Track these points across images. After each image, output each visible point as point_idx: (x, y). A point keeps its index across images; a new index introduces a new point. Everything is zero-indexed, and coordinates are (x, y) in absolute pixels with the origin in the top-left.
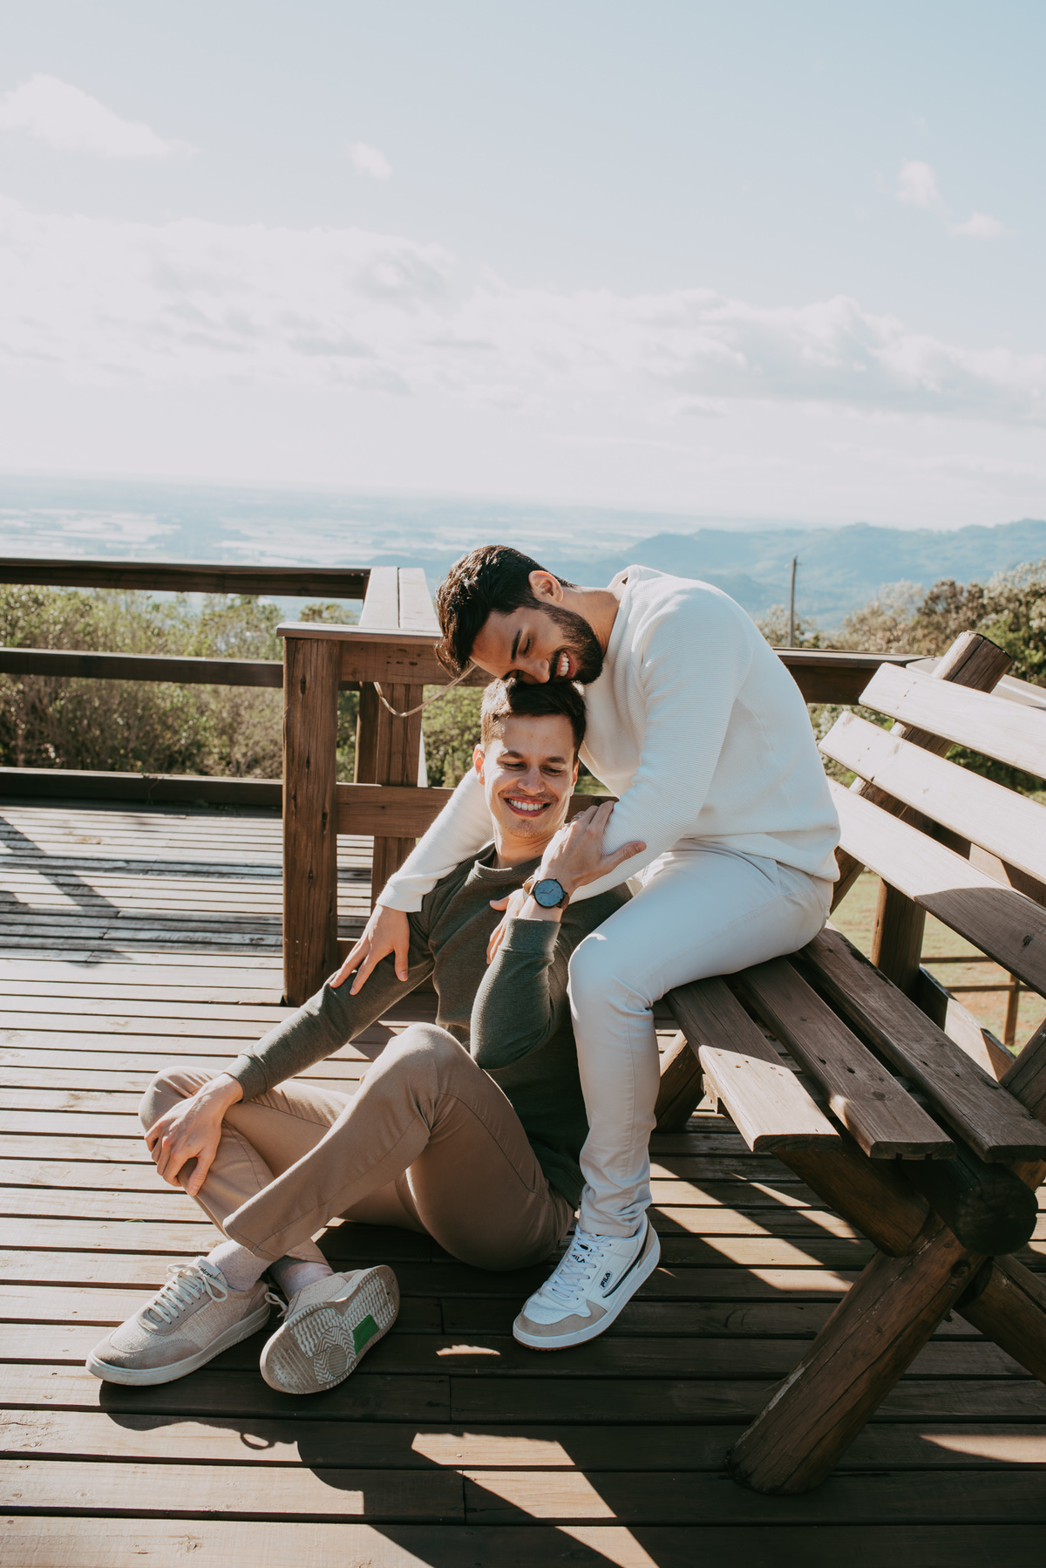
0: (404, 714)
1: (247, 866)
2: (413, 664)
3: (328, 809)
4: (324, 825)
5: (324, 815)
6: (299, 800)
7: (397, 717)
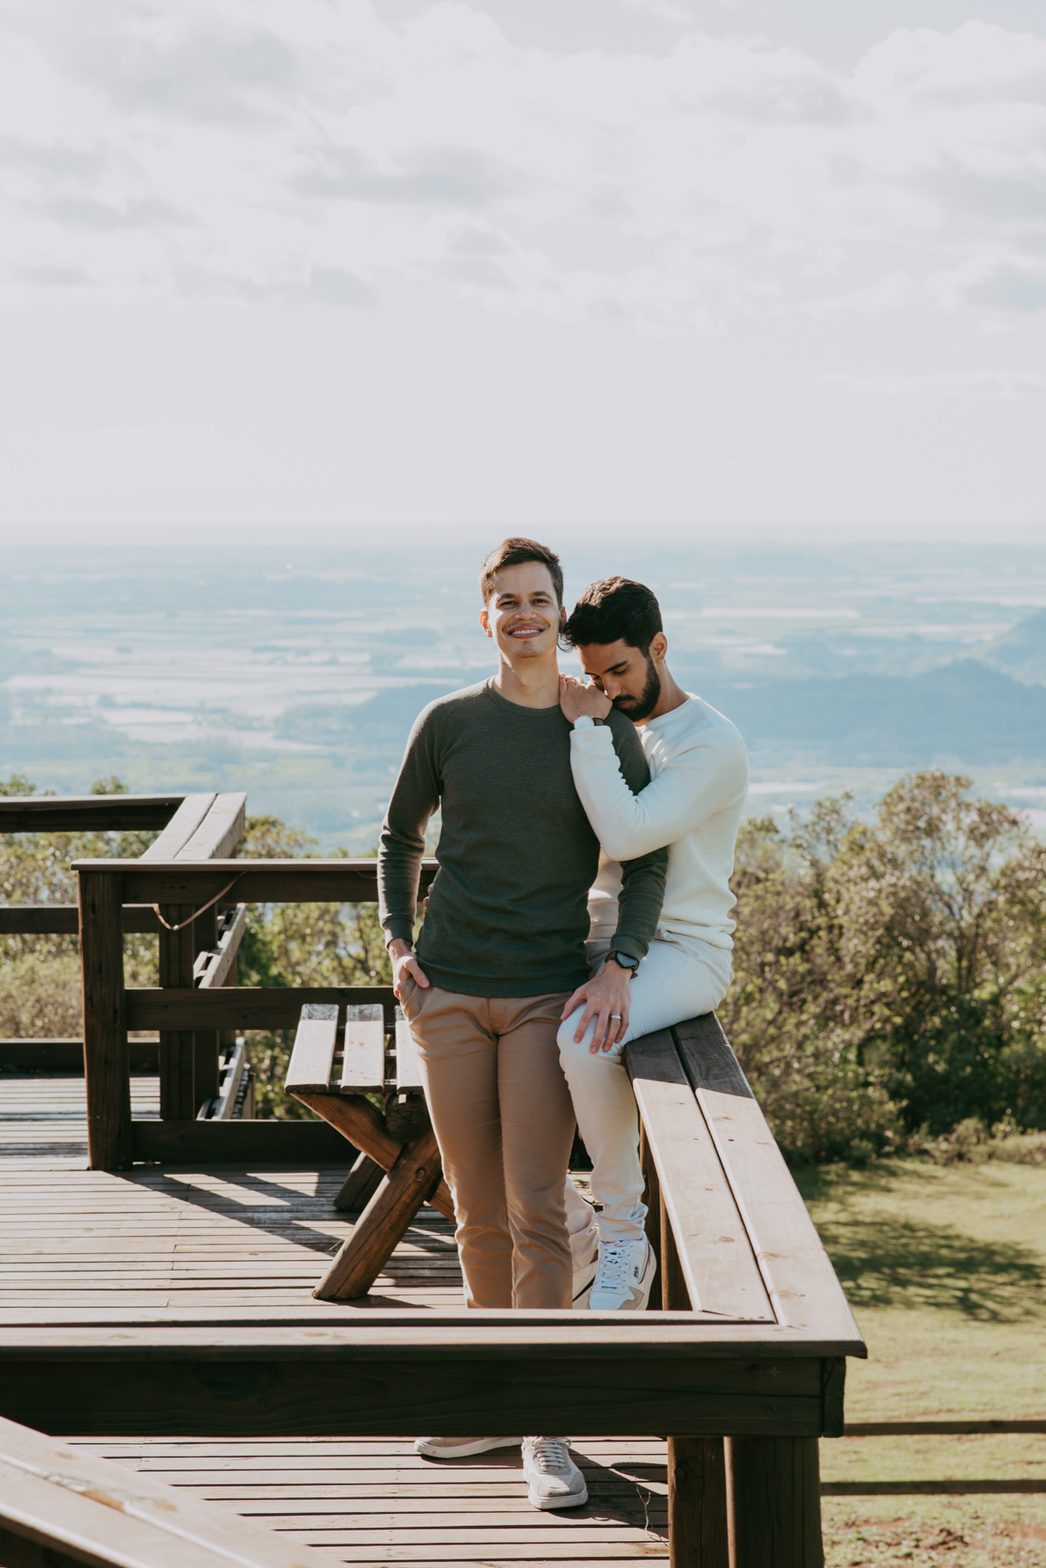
0: (176, 927)
1: (60, 1113)
2: (182, 888)
3: (118, 1007)
4: (115, 1020)
5: (115, 1011)
6: (94, 1000)
7: (172, 931)
